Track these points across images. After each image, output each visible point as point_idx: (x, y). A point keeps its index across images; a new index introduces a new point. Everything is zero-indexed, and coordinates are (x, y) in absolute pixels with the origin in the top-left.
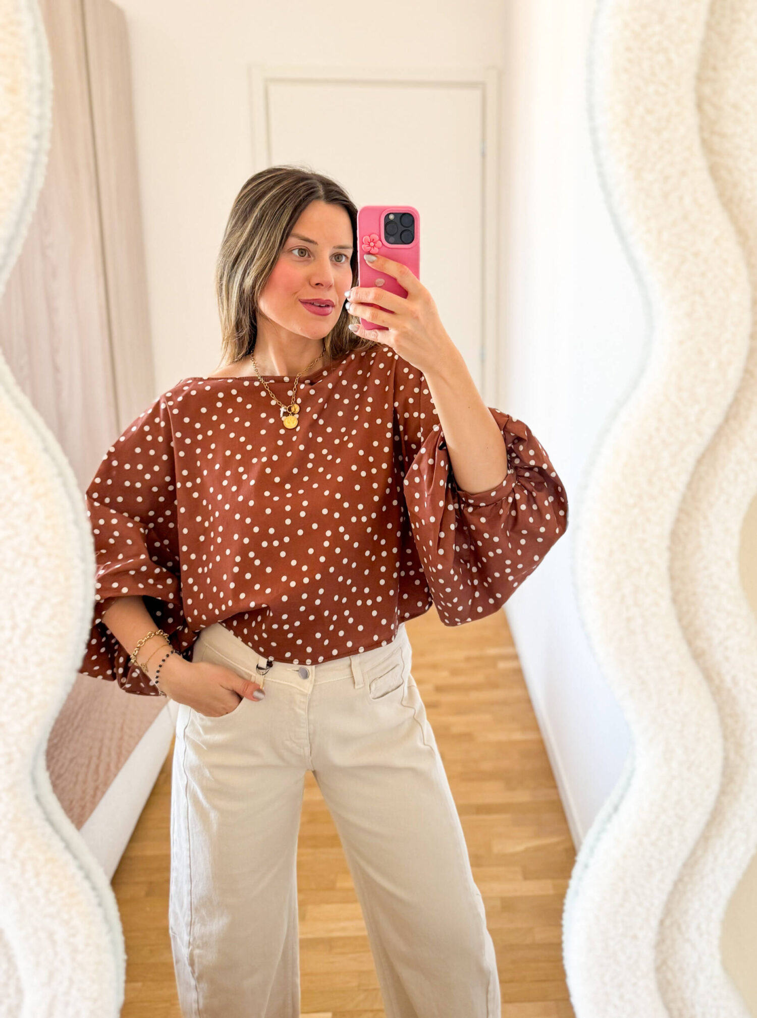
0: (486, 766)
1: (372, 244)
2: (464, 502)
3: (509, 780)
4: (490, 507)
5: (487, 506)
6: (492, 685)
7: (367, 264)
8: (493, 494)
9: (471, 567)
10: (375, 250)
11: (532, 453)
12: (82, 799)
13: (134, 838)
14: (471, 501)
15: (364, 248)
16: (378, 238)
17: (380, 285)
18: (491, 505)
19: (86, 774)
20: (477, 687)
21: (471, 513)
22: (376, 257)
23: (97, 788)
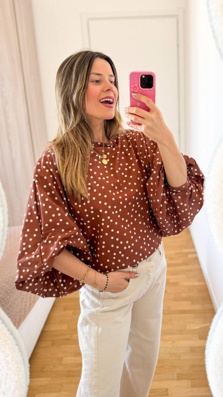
0: (184, 295)
1: (135, 88)
2: (171, 191)
3: (193, 300)
4: (182, 192)
5: (181, 192)
6: (186, 264)
7: (133, 97)
8: (184, 187)
9: (174, 216)
10: (137, 91)
11: (196, 170)
12: (25, 308)
13: (46, 324)
14: (175, 190)
15: (132, 90)
16: (137, 86)
17: (139, 106)
18: (182, 191)
19: (26, 299)
20: (180, 265)
21: (174, 195)
22: (137, 94)
23: (30, 304)
